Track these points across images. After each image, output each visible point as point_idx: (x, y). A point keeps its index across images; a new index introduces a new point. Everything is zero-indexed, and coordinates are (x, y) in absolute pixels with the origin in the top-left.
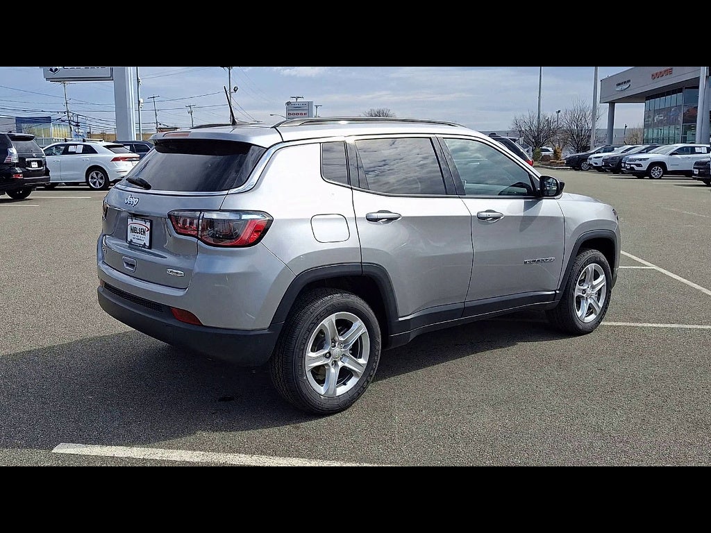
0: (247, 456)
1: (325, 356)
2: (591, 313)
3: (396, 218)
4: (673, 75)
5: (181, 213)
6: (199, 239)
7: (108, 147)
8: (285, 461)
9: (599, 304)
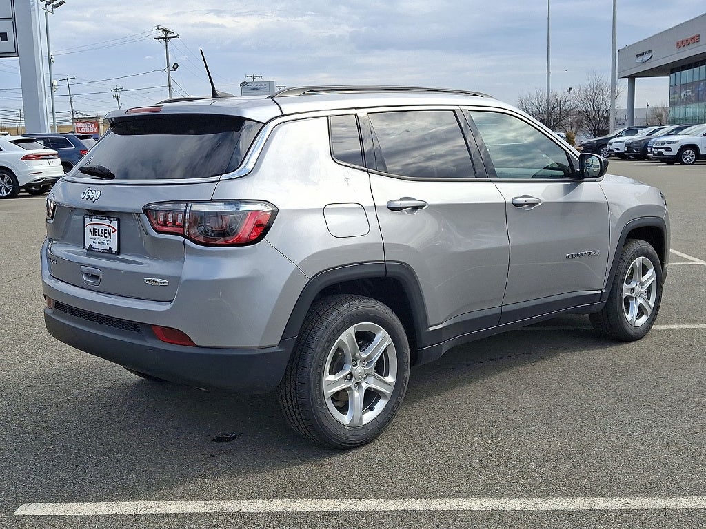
0: (266, 502)
1: (346, 377)
2: (642, 314)
3: (421, 207)
4: (701, 43)
5: (159, 207)
6: (186, 237)
7: (17, 142)
8: (313, 505)
9: (650, 303)
